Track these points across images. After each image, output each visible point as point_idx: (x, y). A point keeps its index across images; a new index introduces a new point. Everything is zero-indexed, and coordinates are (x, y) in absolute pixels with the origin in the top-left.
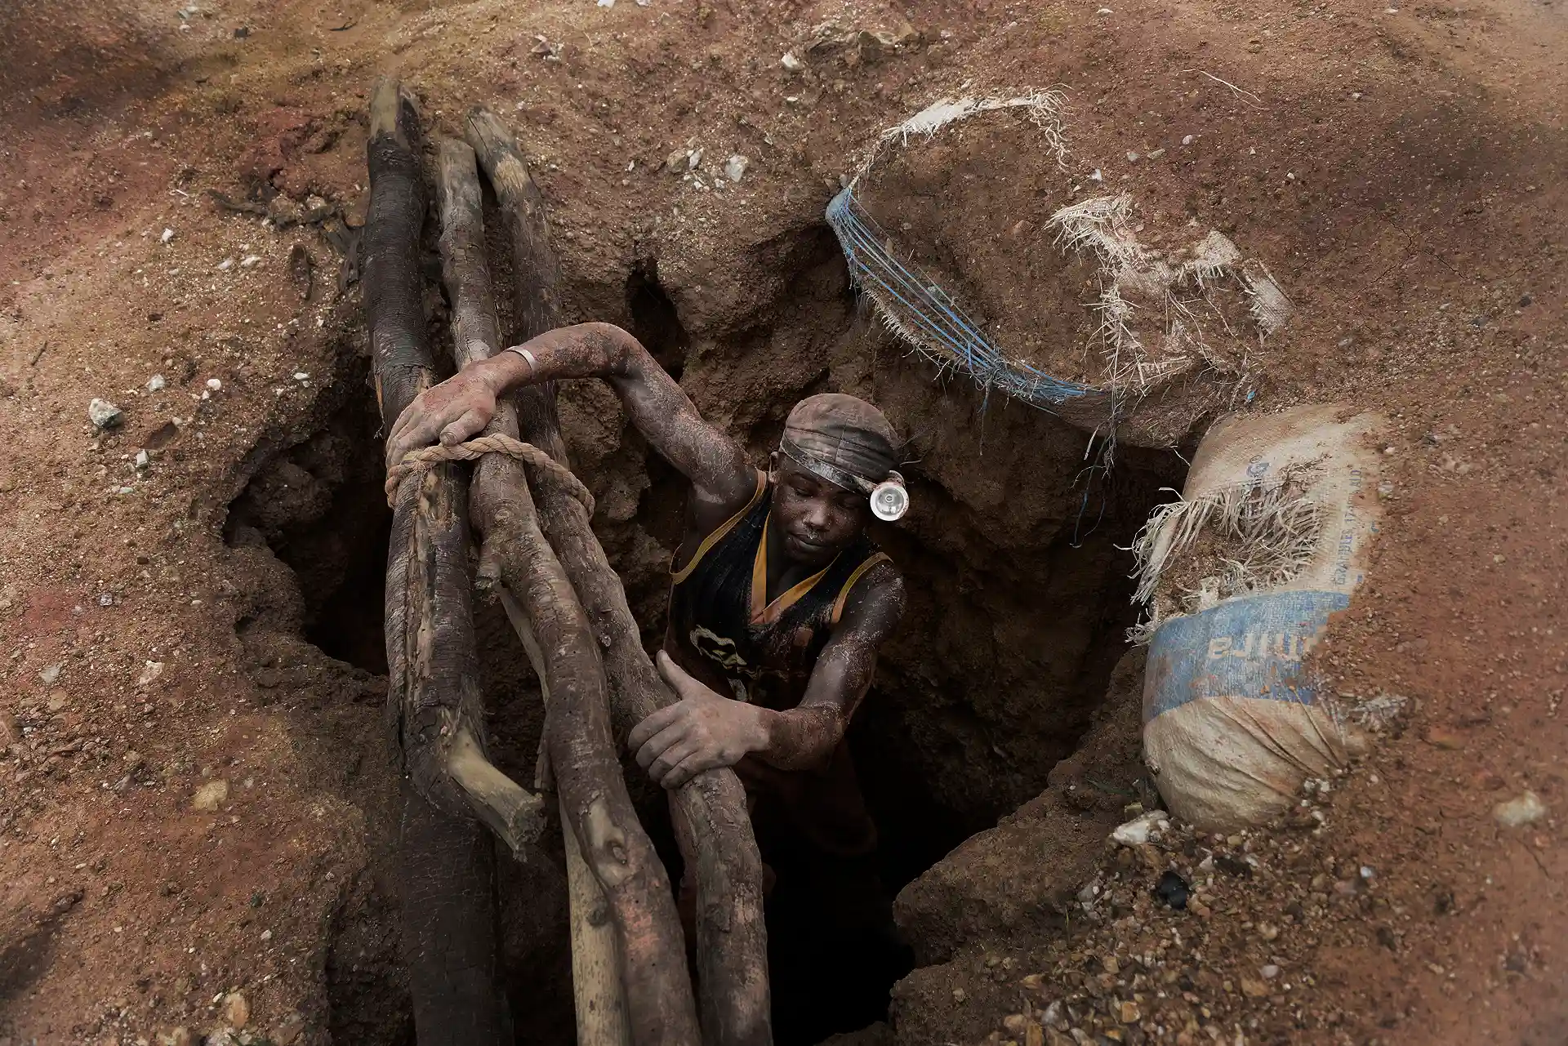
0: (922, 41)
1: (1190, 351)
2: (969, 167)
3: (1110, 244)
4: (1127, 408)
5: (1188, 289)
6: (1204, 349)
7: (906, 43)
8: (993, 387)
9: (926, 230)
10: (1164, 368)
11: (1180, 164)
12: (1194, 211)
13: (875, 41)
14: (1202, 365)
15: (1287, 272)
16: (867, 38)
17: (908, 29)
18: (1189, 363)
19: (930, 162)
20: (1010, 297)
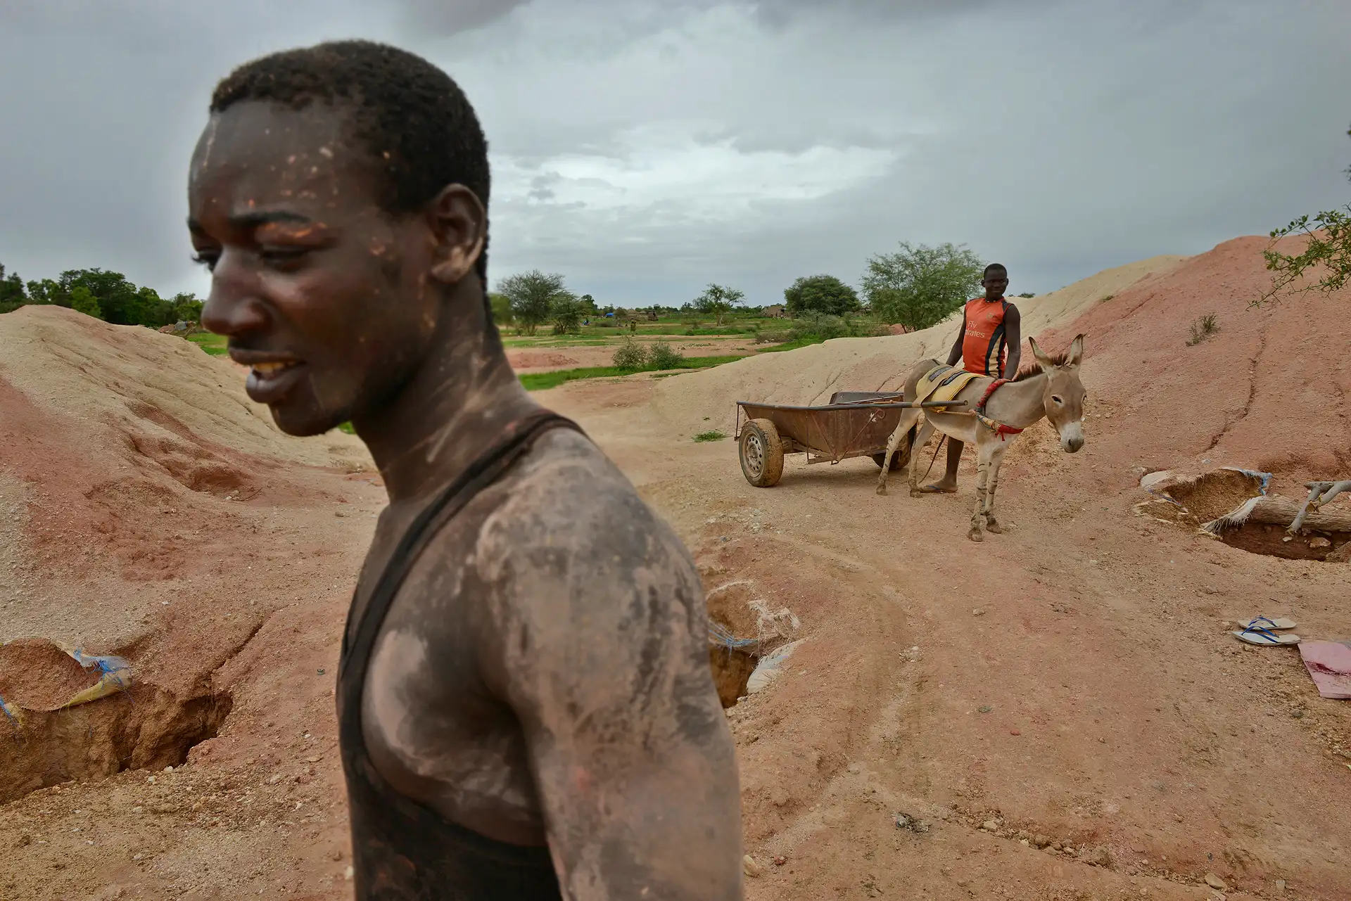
0: (726, 571)
1: (777, 632)
2: (731, 595)
3: (761, 609)
4: (762, 646)
5: (778, 619)
6: (780, 631)
7: (721, 571)
8: (733, 647)
9: (719, 612)
10: (770, 636)
11: (780, 595)
12: (782, 604)
13: (712, 569)
14: (780, 635)
15: (801, 615)
16: (710, 568)
17: (722, 567)
18: (777, 635)
19: (722, 595)
20: (738, 624)
